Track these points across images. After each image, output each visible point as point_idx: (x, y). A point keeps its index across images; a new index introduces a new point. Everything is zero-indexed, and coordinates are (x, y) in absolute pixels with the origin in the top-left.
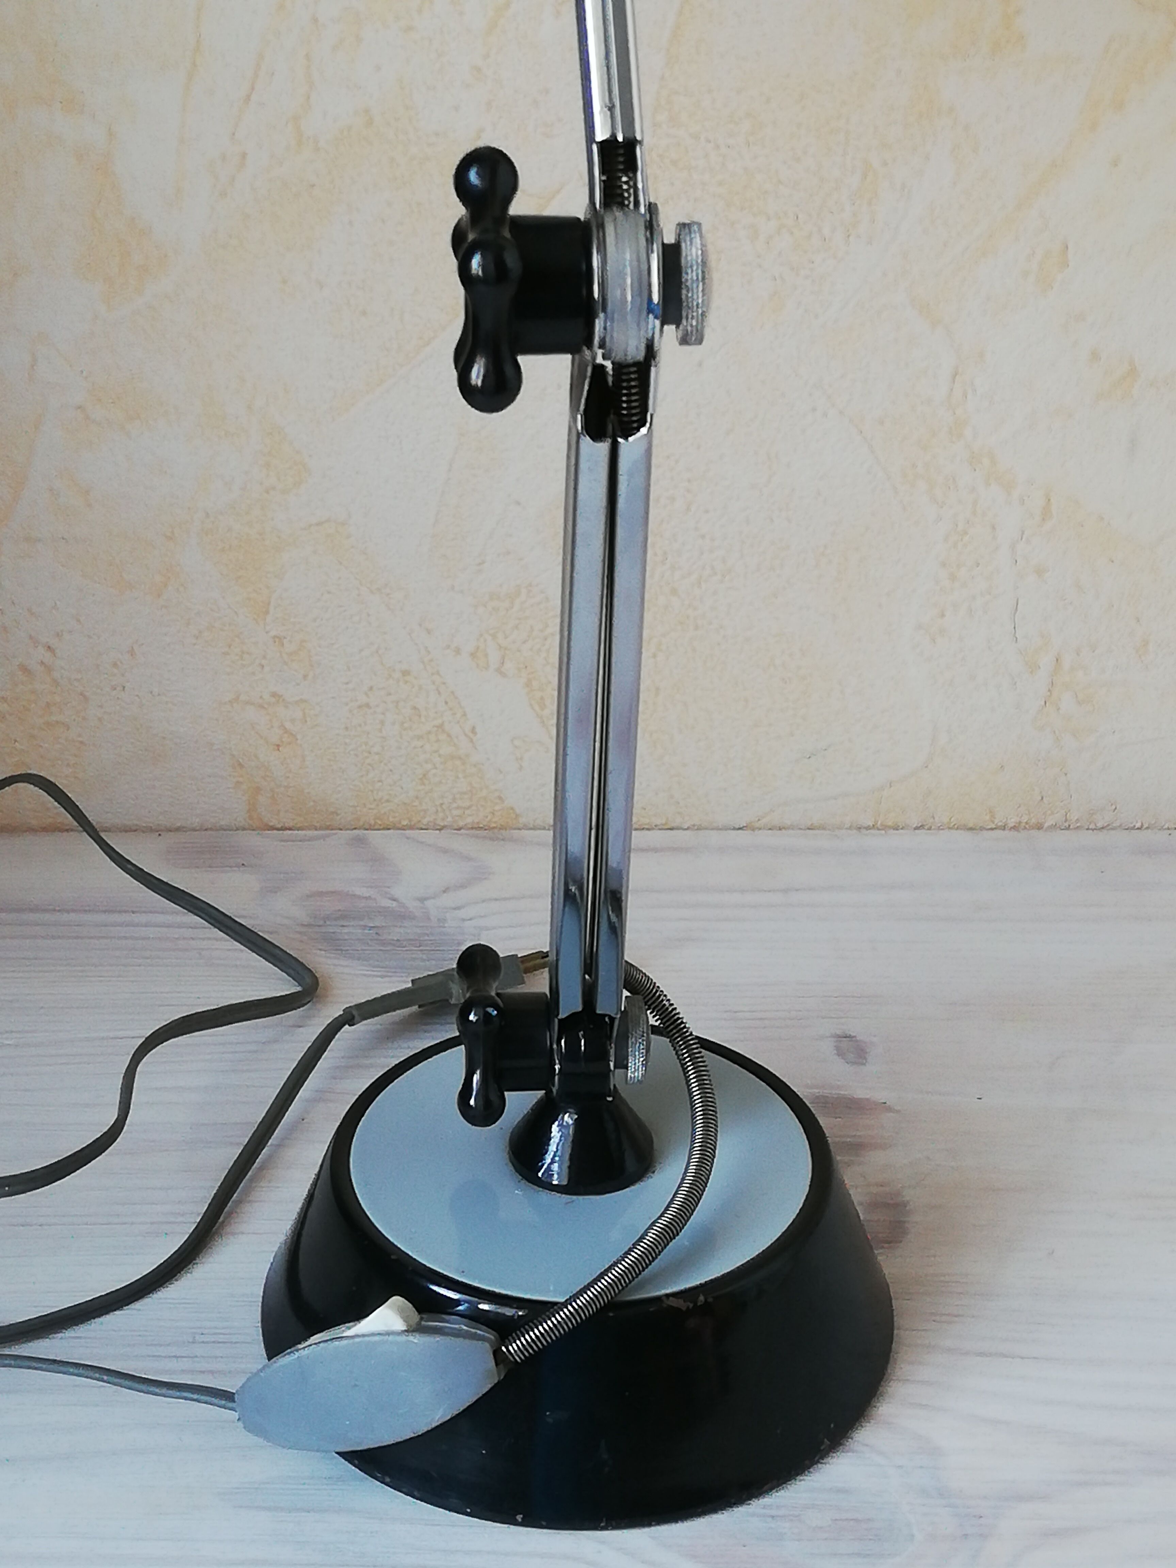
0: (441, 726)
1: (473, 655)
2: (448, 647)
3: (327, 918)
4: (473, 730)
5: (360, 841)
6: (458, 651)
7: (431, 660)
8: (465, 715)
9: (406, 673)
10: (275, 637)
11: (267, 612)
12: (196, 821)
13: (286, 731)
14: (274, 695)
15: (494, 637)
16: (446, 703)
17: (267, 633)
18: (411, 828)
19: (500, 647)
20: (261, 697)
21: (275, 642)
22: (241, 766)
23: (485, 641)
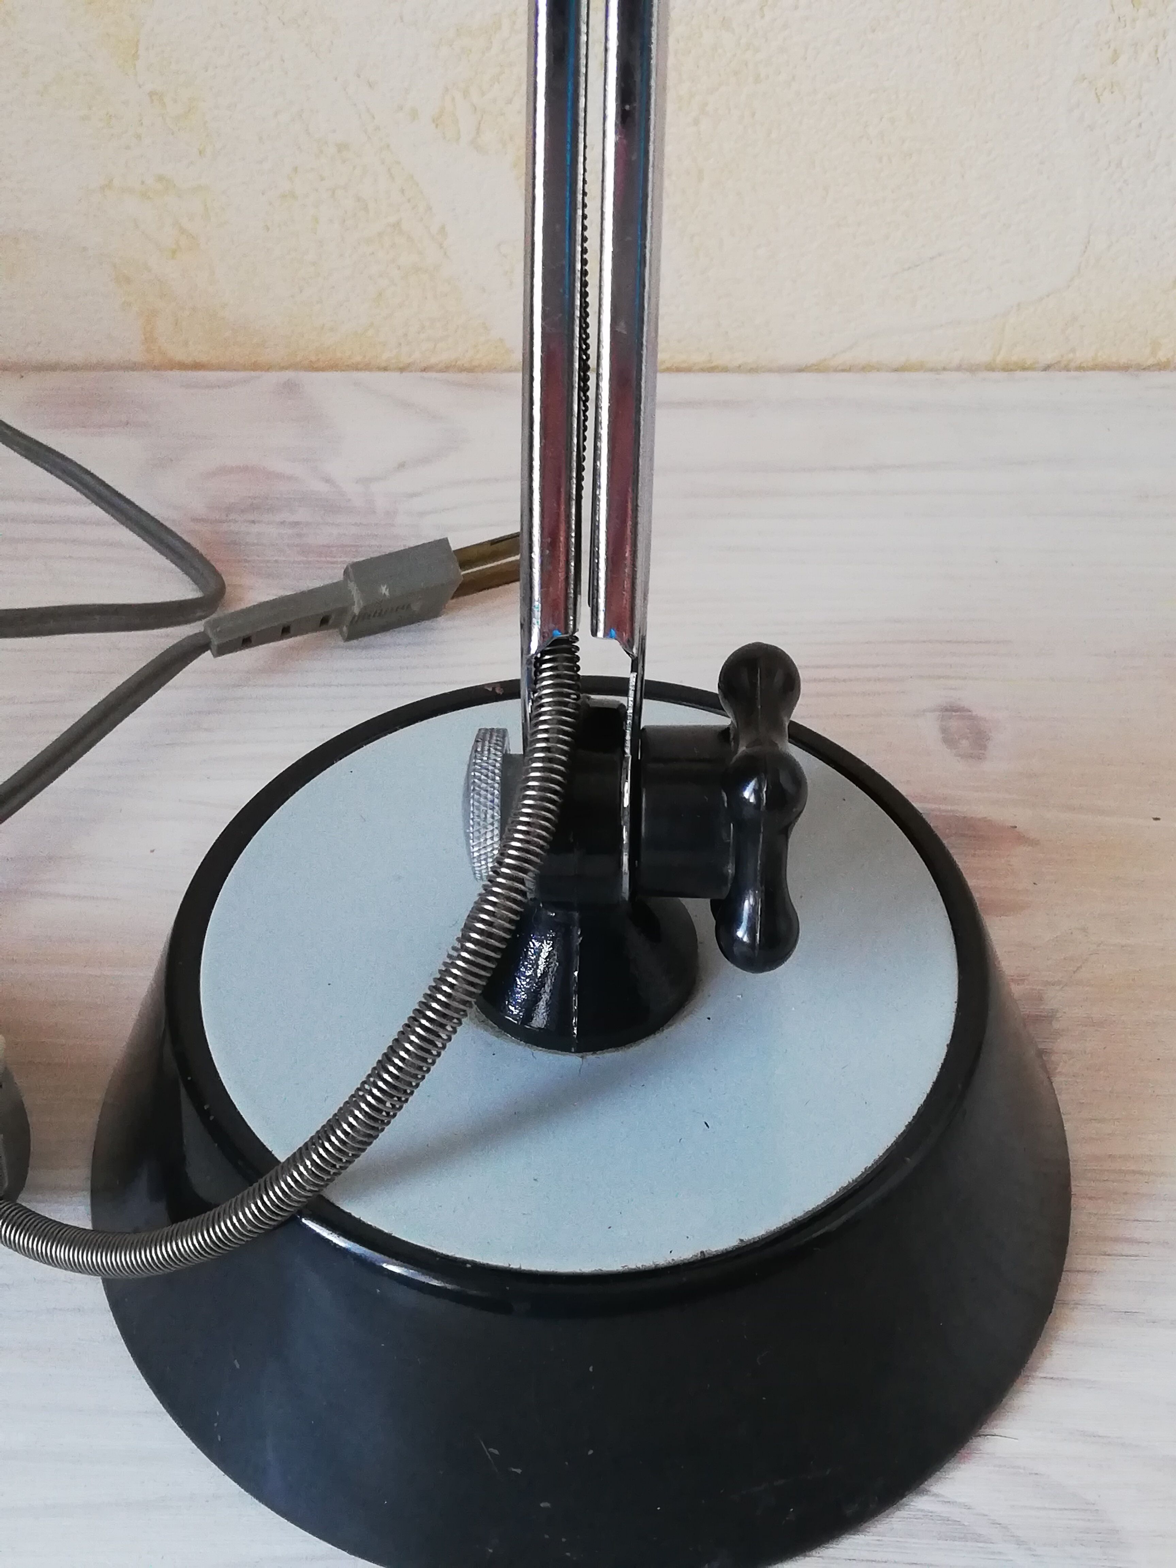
0: (397, 225)
1: (437, 121)
2: (401, 108)
3: (230, 509)
4: (442, 229)
5: (290, 388)
6: (414, 115)
7: (377, 128)
8: (429, 208)
9: (342, 147)
10: (151, 94)
11: (136, 56)
12: (77, 356)
13: (183, 231)
14: (160, 178)
15: (466, 94)
16: (403, 191)
17: (140, 86)
18: (367, 367)
19: (475, 108)
20: (143, 183)
21: (152, 101)
22: (128, 280)
23: (453, 99)
